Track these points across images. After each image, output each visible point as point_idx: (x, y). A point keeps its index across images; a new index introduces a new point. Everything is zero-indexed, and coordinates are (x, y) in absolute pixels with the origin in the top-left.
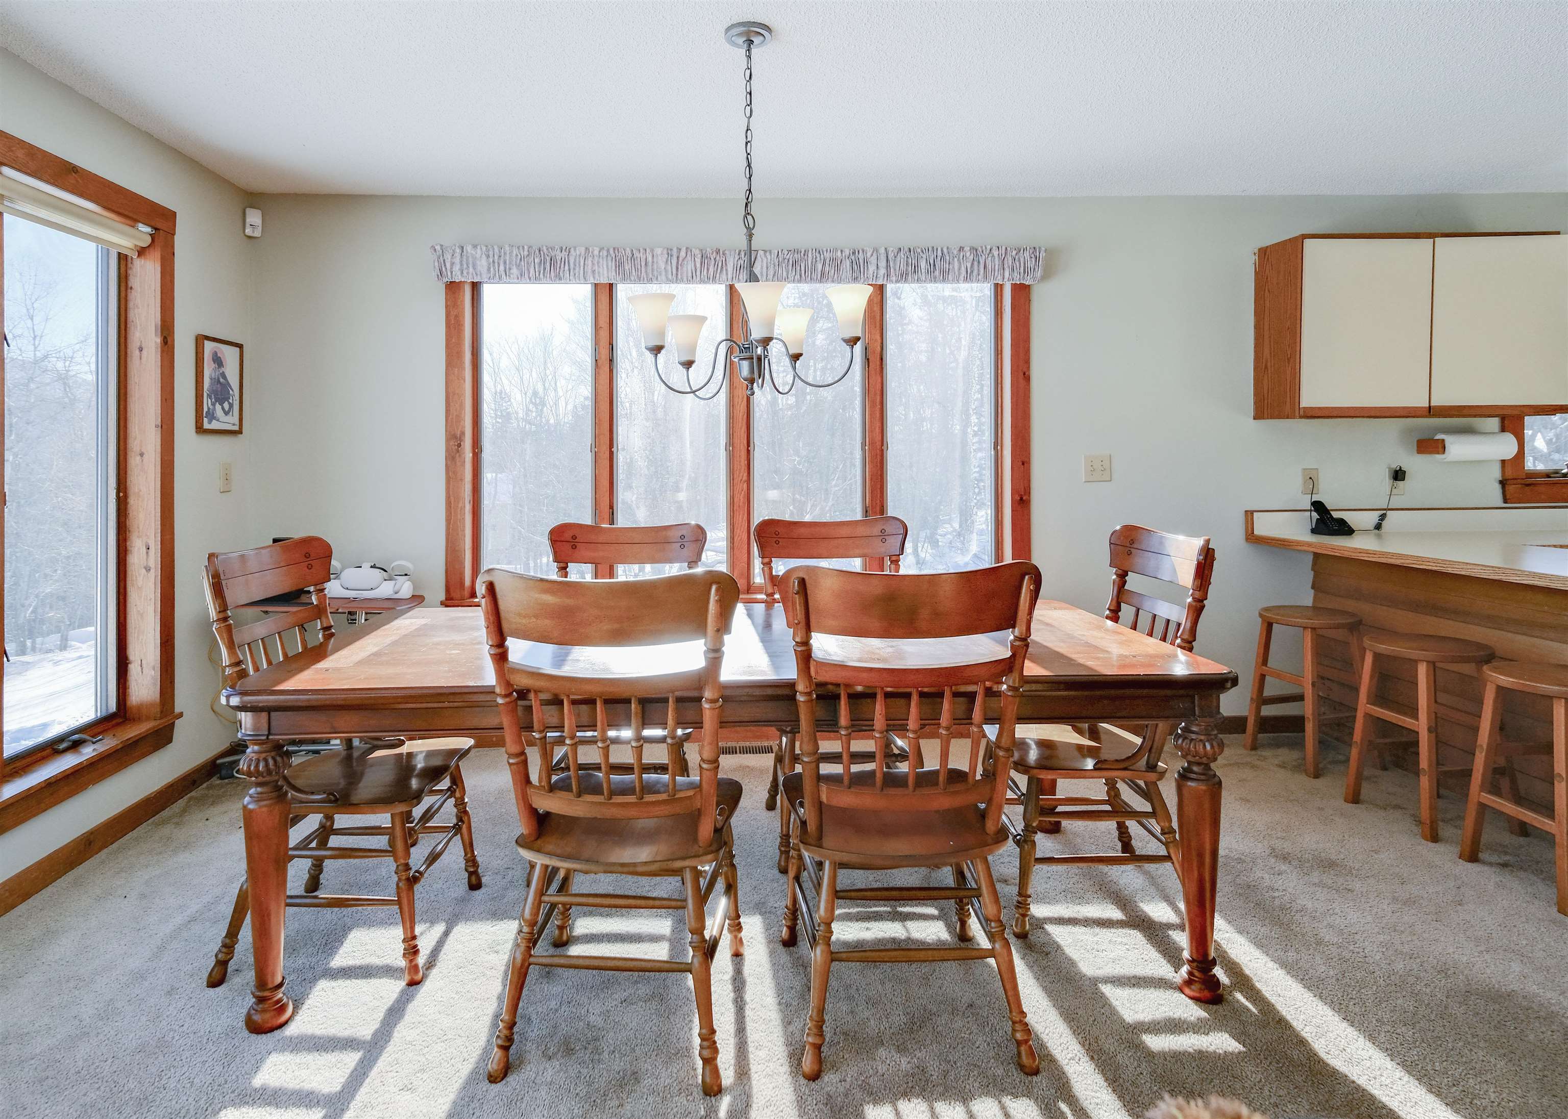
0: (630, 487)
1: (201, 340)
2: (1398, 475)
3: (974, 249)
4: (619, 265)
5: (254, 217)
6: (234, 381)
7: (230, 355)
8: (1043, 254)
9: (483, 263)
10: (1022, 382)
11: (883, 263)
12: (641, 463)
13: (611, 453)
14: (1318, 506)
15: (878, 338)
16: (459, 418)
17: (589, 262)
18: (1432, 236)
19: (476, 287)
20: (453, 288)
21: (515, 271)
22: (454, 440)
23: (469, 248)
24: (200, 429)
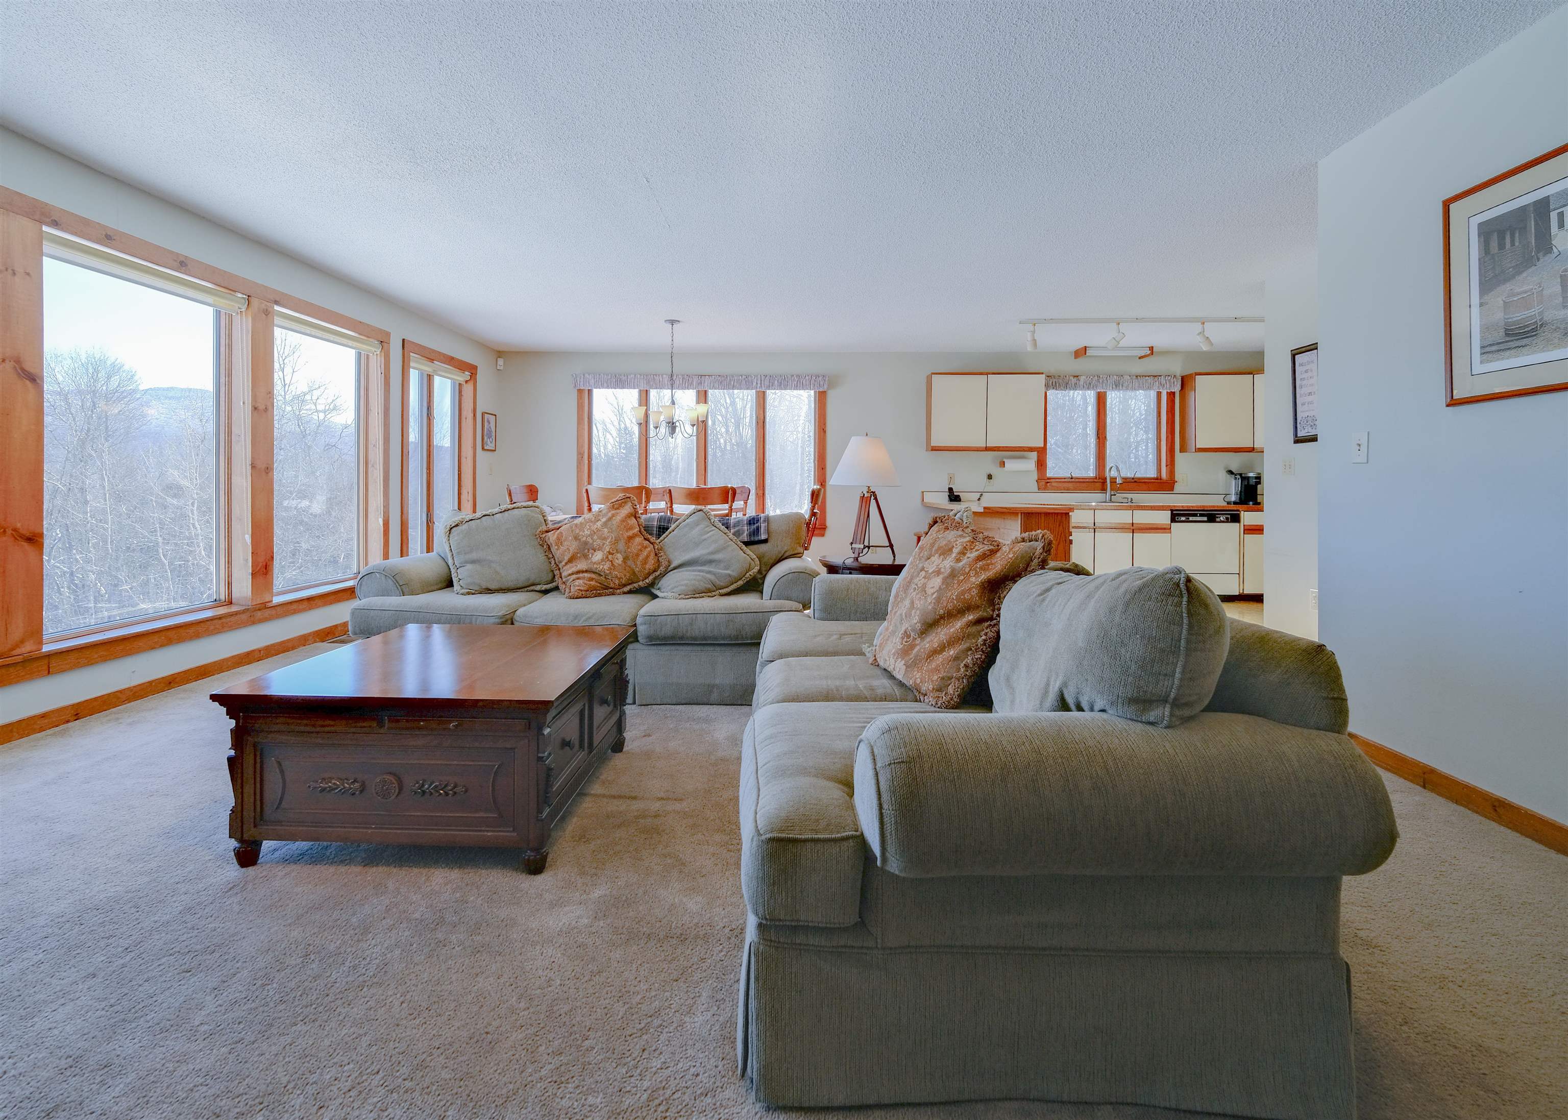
0: (655, 477)
1: (483, 414)
2: (990, 477)
3: (798, 376)
4: (648, 382)
5: (501, 362)
6: (493, 430)
7: (492, 418)
8: (827, 379)
9: (592, 381)
10: (822, 433)
11: (759, 382)
12: (659, 465)
13: (646, 462)
14: (951, 490)
15: (762, 412)
16: (582, 446)
17: (636, 381)
18: (987, 374)
19: (590, 392)
20: (580, 391)
21: (605, 384)
22: (580, 455)
23: (587, 375)
24: (483, 448)
